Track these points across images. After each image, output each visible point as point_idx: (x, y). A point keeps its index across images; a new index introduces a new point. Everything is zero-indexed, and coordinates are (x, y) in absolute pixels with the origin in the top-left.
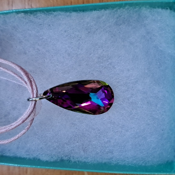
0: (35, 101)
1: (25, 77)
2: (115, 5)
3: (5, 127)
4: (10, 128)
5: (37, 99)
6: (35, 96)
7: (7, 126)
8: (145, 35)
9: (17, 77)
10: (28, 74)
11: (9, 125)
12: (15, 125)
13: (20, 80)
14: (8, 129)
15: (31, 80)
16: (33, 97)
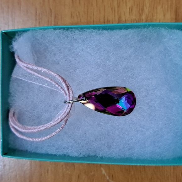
0: (72, 104)
1: (63, 83)
2: (140, 25)
3: (42, 126)
4: (50, 126)
5: (73, 102)
6: (71, 99)
7: (47, 124)
8: (163, 50)
9: (54, 83)
10: (65, 80)
11: (49, 124)
12: (54, 124)
13: (57, 85)
14: (48, 127)
15: (68, 85)
16: (70, 100)
